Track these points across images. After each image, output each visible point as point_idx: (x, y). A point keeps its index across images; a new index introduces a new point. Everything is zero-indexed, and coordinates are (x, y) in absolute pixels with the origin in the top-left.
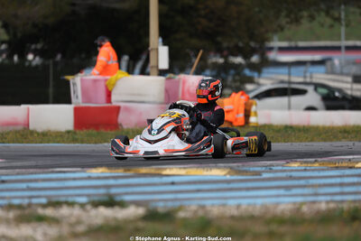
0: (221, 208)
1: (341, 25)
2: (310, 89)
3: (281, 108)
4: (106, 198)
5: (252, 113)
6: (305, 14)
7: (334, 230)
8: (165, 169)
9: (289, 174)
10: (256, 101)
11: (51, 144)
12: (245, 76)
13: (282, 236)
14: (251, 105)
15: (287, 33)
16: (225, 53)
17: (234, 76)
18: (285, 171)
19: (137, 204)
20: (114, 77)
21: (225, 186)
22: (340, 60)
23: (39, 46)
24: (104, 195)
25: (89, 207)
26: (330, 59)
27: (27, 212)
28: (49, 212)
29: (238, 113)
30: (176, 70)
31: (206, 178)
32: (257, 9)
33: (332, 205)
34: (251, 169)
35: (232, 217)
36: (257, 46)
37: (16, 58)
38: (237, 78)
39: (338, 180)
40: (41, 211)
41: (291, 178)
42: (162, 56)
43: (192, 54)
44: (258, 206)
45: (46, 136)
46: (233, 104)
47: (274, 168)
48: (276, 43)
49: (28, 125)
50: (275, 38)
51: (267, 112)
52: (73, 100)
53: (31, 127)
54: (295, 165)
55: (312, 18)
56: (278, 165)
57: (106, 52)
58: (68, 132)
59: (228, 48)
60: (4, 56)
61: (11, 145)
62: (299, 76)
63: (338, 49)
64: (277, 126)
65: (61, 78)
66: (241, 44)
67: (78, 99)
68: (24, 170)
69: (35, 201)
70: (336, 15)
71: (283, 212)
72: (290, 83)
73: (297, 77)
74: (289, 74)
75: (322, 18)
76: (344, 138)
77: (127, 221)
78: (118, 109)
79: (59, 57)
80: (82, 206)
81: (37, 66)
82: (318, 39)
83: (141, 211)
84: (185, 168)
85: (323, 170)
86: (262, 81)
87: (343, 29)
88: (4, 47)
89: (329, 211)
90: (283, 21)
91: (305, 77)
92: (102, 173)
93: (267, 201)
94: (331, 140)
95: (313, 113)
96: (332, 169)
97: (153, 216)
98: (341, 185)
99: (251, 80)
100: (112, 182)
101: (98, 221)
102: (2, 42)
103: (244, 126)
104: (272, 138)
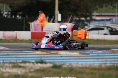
0: (77, 65)
1: (116, 8)
2: (105, 28)
3: (96, 34)
4: (40, 61)
5: (87, 35)
6: (104, 5)
7: (112, 72)
8: (59, 52)
9: (98, 54)
10: (88, 32)
11: (24, 44)
12: (85, 24)
13: (95, 74)
14: (87, 33)
15: (99, 10)
16: (79, 16)
17: (81, 24)
18: (97, 53)
19: (50, 63)
20: (44, 23)
21: (78, 58)
22: (115, 19)
23: (21, 13)
25: (35, 63)
26: (112, 19)
27: (16, 64)
28: (22, 65)
29: (82, 35)
30: (63, 21)
32: (89, 3)
33: (111, 65)
34: (86, 53)
35: (80, 68)
36: (89, 15)
37: (13, 17)
38: (83, 24)
39: (113, 57)
40: (20, 64)
41: (99, 56)
42: (59, 17)
43: (68, 16)
44: (88, 65)
45: (22, 41)
46: (81, 32)
47: (93, 53)
48: (95, 14)
49: (17, 37)
50: (95, 12)
51: (92, 35)
52: (31, 30)
53: (18, 38)
54: (100, 52)
55: (106, 6)
56: (95, 52)
58: (29, 40)
59: (80, 15)
60: (10, 16)
61: (11, 43)
63: (114, 16)
64: (95, 40)
65: (27, 23)
66: (84, 14)
67: (32, 30)
68: (15, 52)
69: (18, 61)
70: (114, 5)
71: (96, 66)
72: (99, 26)
73: (101, 25)
74: (99, 23)
75: (110, 6)
76: (116, 44)
77: (47, 68)
78: (45, 33)
79: (27, 16)
80: (33, 63)
81: (20, 19)
82: (108, 13)
83: (51, 65)
84: (65, 52)
85: (109, 53)
86: (90, 25)
87: (116, 10)
88: (10, 13)
89: (110, 66)
90: (97, 7)
91: (104, 24)
93: (91, 63)
94: (112, 44)
95: (106, 36)
96: (112, 53)
97: (55, 67)
98: (114, 58)
99: (87, 25)
101: (38, 68)
102: (9, 12)
103: (84, 39)
104: (93, 43)
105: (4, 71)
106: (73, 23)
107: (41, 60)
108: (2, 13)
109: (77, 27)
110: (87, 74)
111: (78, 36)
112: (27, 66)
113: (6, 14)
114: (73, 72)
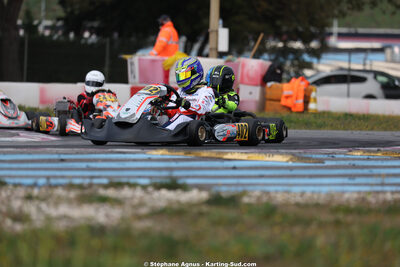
0: (286, 195)
2: (370, 77)
3: (339, 95)
4: (168, 181)
5: (312, 100)
8: (227, 153)
9: (352, 162)
10: (314, 87)
12: (304, 61)
14: (311, 91)
15: (348, 19)
16: (285, 37)
17: (292, 60)
18: (348, 159)
19: (200, 188)
21: (288, 172)
23: (96, 24)
24: (166, 177)
25: (150, 189)
26: (389, 47)
27: (87, 192)
28: (111, 193)
29: (297, 99)
31: (269, 164)
33: (397, 196)
34: (314, 156)
35: (298, 205)
36: (318, 31)
37: (72, 35)
38: (296, 62)
40: (102, 192)
41: (354, 167)
42: (222, 38)
43: (250, 37)
44: (323, 196)
46: (292, 89)
47: (337, 156)
48: (336, 29)
50: (335, 23)
51: (325, 98)
52: (130, 79)
54: (357, 154)
55: (374, 4)
56: (340, 153)
57: (167, 32)
59: (287, 32)
60: (60, 33)
62: (358, 63)
63: (398, 37)
64: (336, 113)
66: (300, 29)
67: (134, 77)
68: (83, 150)
69: (96, 181)
71: (348, 200)
72: (350, 70)
73: (356, 64)
74: (350, 61)
75: (385, 5)
77: (191, 205)
79: (116, 35)
80: (144, 187)
81: (93, 44)
82: (378, 25)
83: (204, 195)
84: (246, 153)
86: (321, 67)
88: (60, 23)
89: (395, 201)
90: (344, 6)
91: (364, 64)
92: (162, 155)
95: (372, 102)
97: (216, 200)
99: (309, 66)
100: (173, 164)
101: (162, 204)
102: (58, 19)
103: (303, 112)
104: (332, 125)
105: (53, 212)
106: (265, 59)
107: (171, 177)
108: (36, 22)
109: (279, 71)
110: (322, 225)
111: (284, 102)
112: (125, 198)
113: (46, 28)
114: (277, 218)
